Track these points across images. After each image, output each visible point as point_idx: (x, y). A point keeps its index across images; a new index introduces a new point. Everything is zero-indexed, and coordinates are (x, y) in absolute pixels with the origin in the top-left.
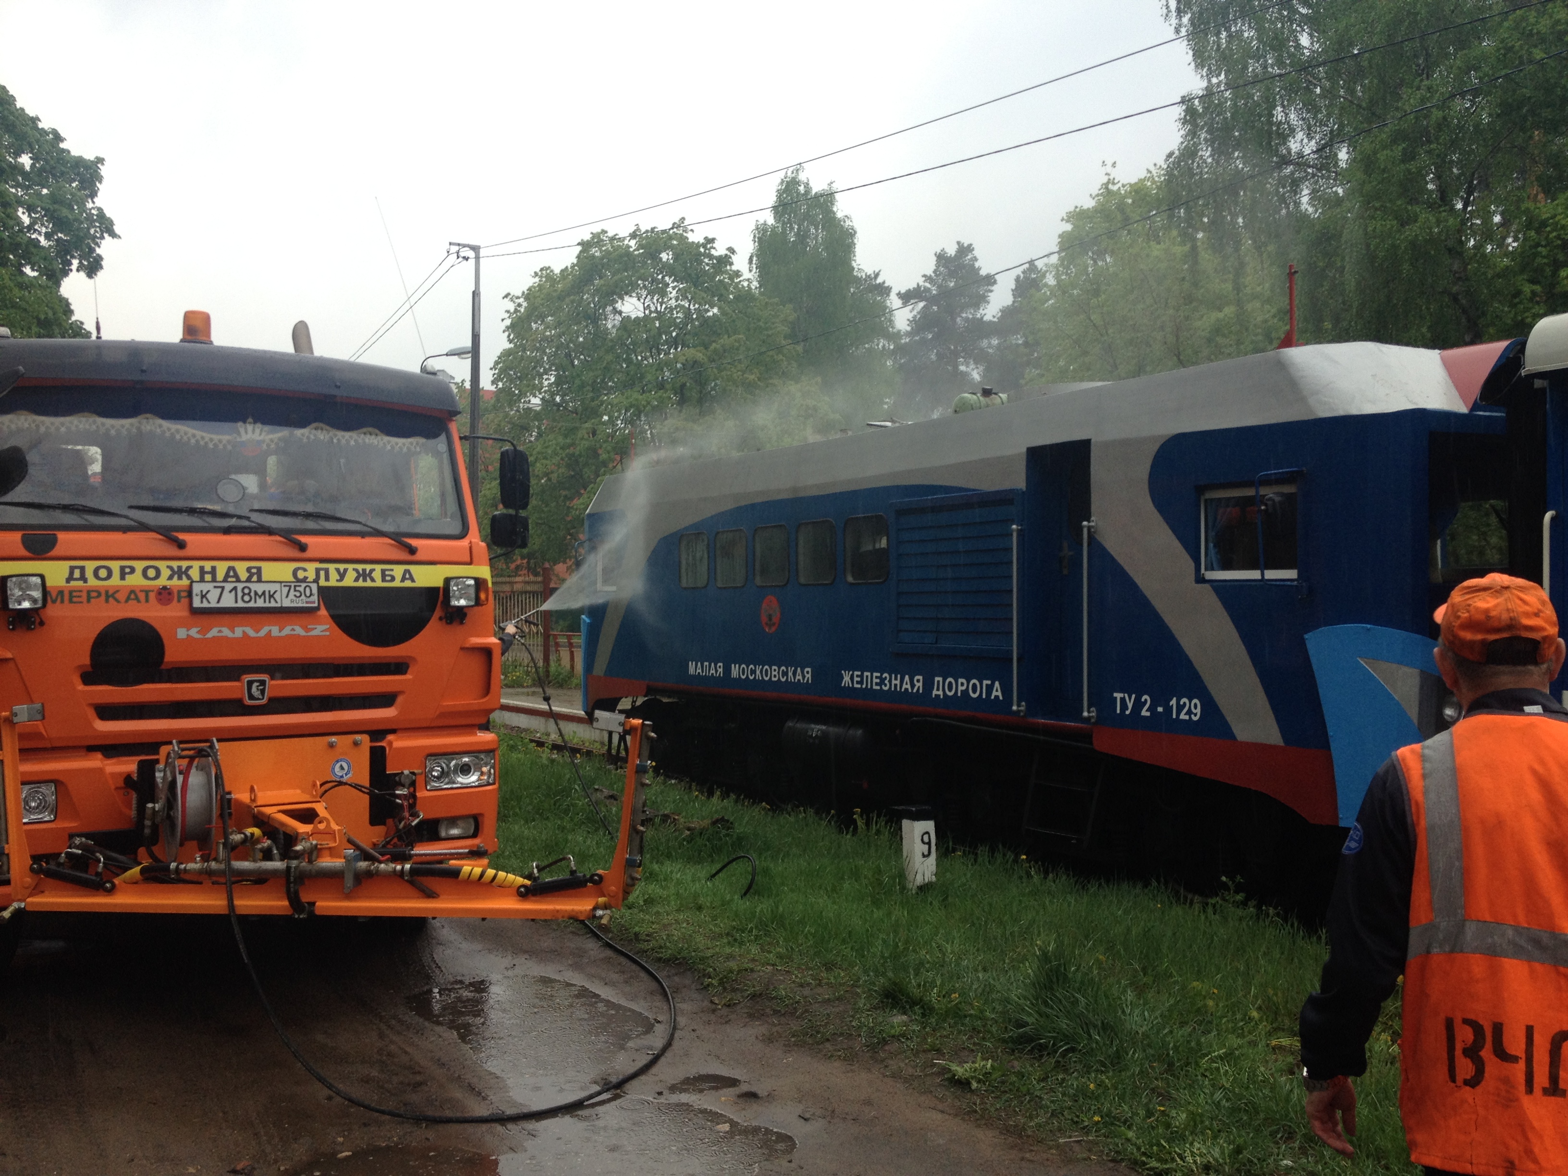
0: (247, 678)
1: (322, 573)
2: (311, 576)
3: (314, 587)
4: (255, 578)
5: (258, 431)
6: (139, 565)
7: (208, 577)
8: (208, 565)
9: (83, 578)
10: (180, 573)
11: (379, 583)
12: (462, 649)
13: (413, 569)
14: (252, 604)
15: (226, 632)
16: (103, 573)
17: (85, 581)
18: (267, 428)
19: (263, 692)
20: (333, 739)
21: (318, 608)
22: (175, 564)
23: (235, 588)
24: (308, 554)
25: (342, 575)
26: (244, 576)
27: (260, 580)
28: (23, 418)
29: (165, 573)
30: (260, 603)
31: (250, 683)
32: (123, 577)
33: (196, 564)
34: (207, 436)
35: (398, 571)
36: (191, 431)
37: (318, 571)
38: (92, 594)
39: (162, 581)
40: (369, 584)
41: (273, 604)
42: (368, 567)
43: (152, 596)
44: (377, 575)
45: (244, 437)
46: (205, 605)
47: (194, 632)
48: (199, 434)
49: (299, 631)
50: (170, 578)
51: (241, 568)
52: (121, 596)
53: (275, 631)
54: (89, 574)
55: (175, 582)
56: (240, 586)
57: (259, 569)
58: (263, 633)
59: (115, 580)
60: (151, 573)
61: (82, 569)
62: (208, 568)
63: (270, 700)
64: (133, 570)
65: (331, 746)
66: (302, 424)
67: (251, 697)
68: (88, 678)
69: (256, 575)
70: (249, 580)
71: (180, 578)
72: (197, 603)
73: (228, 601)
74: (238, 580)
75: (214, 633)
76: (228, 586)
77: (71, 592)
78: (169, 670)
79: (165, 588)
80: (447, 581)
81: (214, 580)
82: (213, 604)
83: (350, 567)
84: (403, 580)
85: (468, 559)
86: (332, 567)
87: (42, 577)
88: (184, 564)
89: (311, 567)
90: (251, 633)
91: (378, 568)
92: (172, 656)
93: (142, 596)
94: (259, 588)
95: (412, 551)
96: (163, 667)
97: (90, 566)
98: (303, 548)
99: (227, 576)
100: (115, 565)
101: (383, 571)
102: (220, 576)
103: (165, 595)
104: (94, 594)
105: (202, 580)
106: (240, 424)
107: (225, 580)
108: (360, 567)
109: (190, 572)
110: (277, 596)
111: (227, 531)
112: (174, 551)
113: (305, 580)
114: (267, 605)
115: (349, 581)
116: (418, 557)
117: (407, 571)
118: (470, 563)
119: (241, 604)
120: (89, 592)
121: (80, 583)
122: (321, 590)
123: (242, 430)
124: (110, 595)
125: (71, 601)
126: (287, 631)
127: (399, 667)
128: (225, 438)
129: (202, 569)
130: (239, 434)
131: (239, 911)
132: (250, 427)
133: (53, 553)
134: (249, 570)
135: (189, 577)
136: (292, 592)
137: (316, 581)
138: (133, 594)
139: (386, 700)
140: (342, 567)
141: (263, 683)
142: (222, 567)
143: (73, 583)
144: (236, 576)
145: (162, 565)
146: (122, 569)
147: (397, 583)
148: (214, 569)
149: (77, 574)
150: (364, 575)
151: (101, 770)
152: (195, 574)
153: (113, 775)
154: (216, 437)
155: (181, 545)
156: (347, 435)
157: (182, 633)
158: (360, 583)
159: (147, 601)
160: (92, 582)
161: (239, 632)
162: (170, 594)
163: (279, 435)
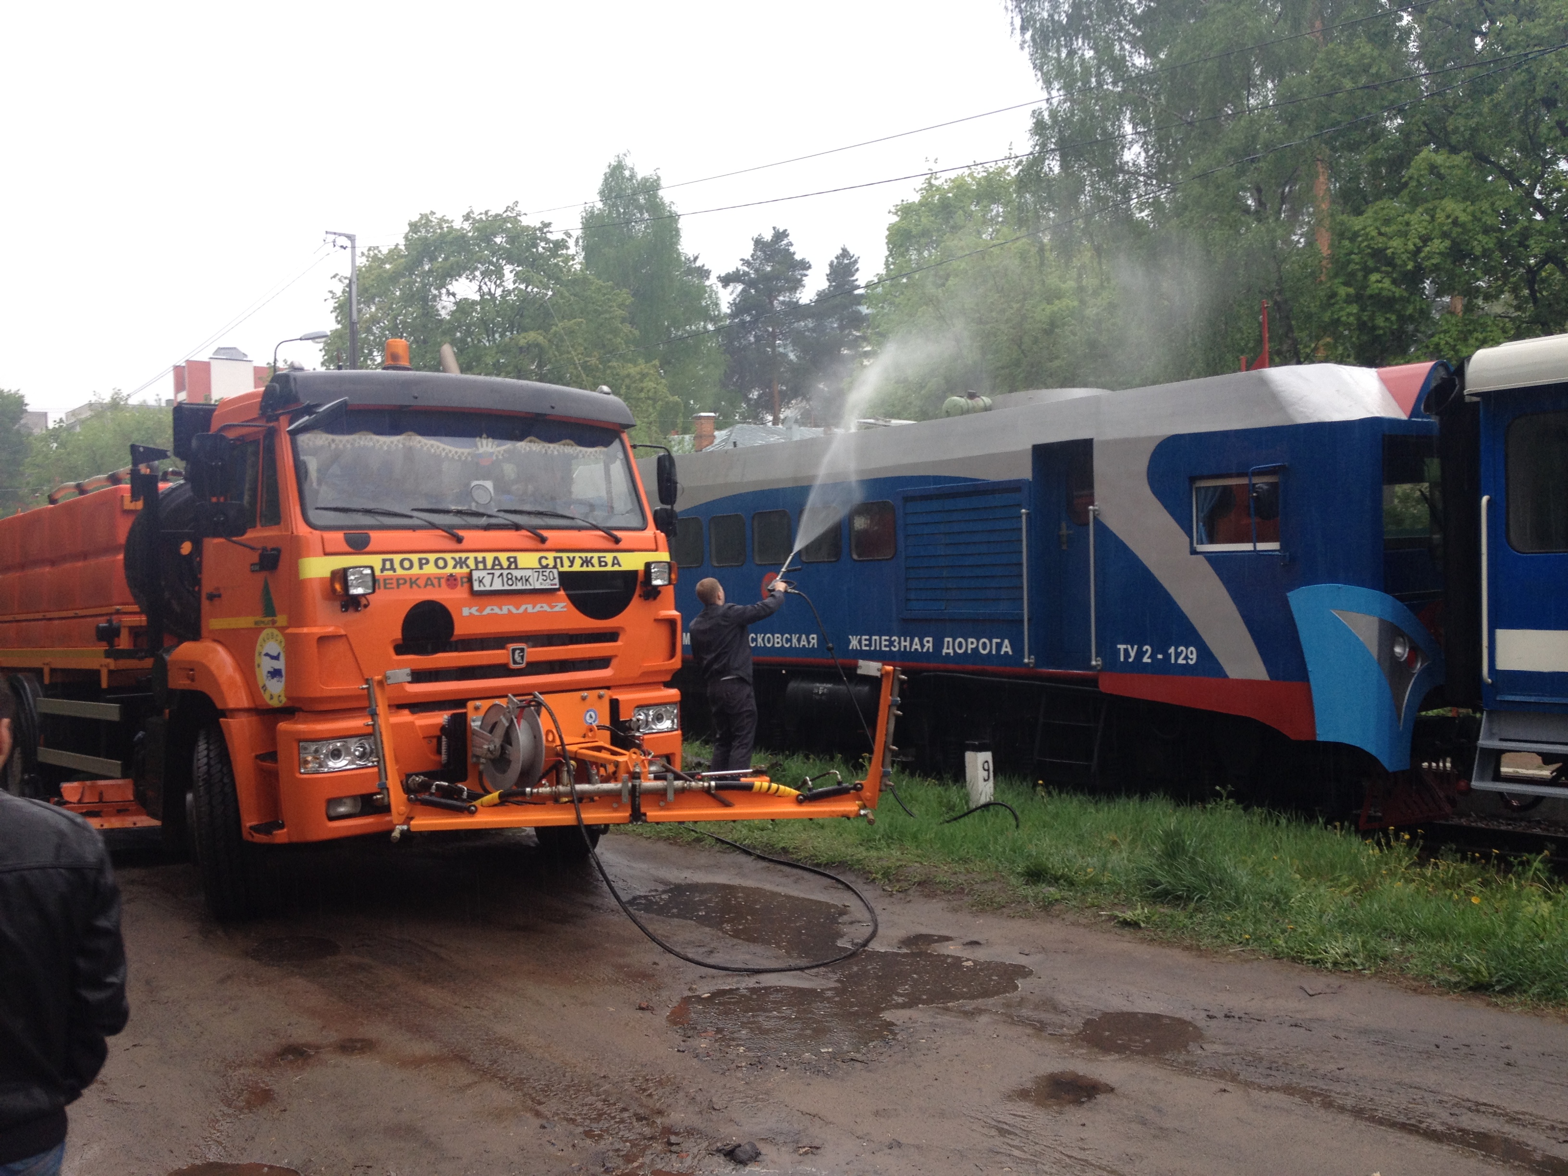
0: (512, 646)
1: (558, 560)
2: (551, 563)
3: (555, 571)
4: (513, 566)
5: (490, 444)
6: (432, 557)
7: (481, 566)
8: (480, 556)
9: (393, 568)
10: (461, 563)
11: (597, 568)
12: (656, 620)
13: (619, 555)
14: (514, 587)
15: (497, 610)
16: (407, 564)
17: (395, 571)
18: (497, 442)
19: (522, 657)
20: (585, 693)
21: (558, 590)
22: (457, 556)
23: (501, 574)
24: (548, 545)
25: (572, 562)
26: (505, 564)
27: (516, 568)
28: (319, 436)
29: (451, 563)
30: (519, 586)
31: (514, 650)
32: (421, 568)
33: (472, 555)
34: (454, 449)
35: (609, 557)
36: (442, 446)
37: (555, 558)
38: (400, 582)
39: (449, 570)
40: (590, 569)
41: (528, 587)
42: (589, 555)
43: (443, 581)
44: (595, 561)
45: (481, 450)
46: (482, 588)
47: (474, 610)
48: (448, 448)
49: (546, 608)
50: (455, 567)
51: (503, 557)
52: (421, 582)
53: (530, 609)
54: (397, 565)
55: (458, 570)
56: (505, 572)
57: (515, 558)
58: (521, 610)
59: (416, 570)
60: (441, 563)
61: (391, 561)
62: (480, 559)
63: (528, 664)
64: (428, 562)
65: (584, 699)
66: (520, 438)
67: (515, 662)
68: (400, 649)
69: (513, 563)
70: (509, 568)
71: (461, 567)
72: (476, 587)
73: (498, 585)
74: (502, 568)
75: (488, 611)
76: (497, 573)
77: (385, 580)
78: (456, 642)
79: (451, 575)
80: (648, 565)
81: (485, 568)
82: (488, 588)
83: (577, 555)
84: (613, 565)
85: (654, 547)
86: (564, 555)
87: (372, 568)
88: (464, 555)
89: (551, 555)
90: (514, 611)
91: (596, 555)
92: (460, 630)
93: (435, 582)
94: (517, 573)
95: (617, 541)
96: (454, 639)
97: (397, 558)
98: (543, 540)
99: (494, 565)
100: (415, 557)
101: (599, 558)
102: (489, 564)
103: (452, 580)
104: (401, 582)
105: (477, 569)
106: (478, 439)
107: (493, 568)
108: (583, 555)
109: (468, 562)
110: (530, 580)
111: (488, 528)
112: (454, 545)
113: (546, 567)
114: (524, 587)
115: (577, 567)
116: (621, 545)
117: (615, 558)
118: (656, 550)
119: (506, 587)
120: (398, 580)
121: (391, 573)
122: (562, 575)
123: (479, 444)
124: (413, 582)
125: (385, 588)
126: (538, 608)
127: (612, 636)
128: (466, 451)
129: (476, 558)
130: (476, 446)
131: (586, 822)
132: (484, 441)
133: (368, 549)
134: (508, 559)
135: (468, 567)
136: (541, 577)
137: (555, 567)
138: (429, 581)
139: (603, 662)
140: (571, 555)
141: (522, 650)
142: (490, 557)
143: (386, 573)
144: (500, 564)
145: (448, 556)
146: (420, 560)
147: (609, 568)
148: (484, 558)
149: (388, 565)
150: (587, 562)
151: (412, 723)
152: (471, 563)
153: (420, 727)
154: (460, 450)
155: (459, 540)
156: (552, 446)
157: (466, 612)
158: (585, 569)
159: (440, 586)
160: (400, 571)
161: (505, 610)
162: (455, 580)
163: (504, 448)
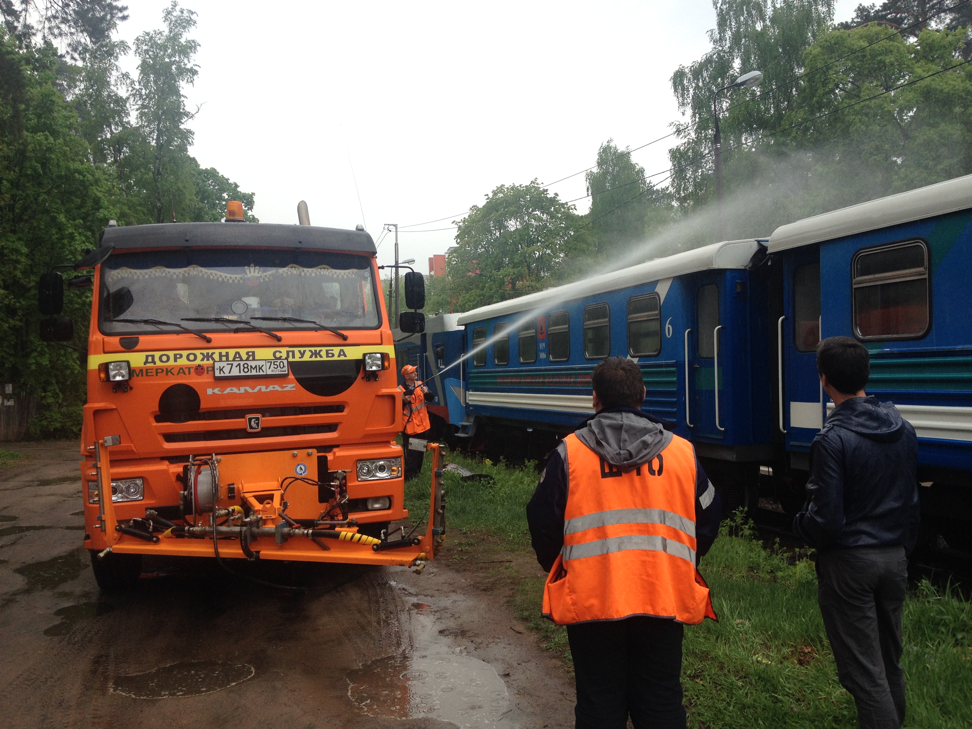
0: (249, 416)
1: (291, 354)
2: (284, 355)
3: (285, 362)
4: (251, 358)
6: (185, 353)
7: (224, 359)
8: (224, 352)
9: (153, 362)
10: (208, 357)
11: (325, 358)
12: (378, 396)
13: (344, 348)
14: (249, 374)
16: (165, 358)
18: (262, 269)
19: (258, 424)
20: (295, 452)
21: (287, 375)
22: (205, 352)
23: (239, 365)
24: (282, 343)
25: (302, 354)
26: (244, 357)
27: (254, 359)
28: (124, 271)
29: (200, 357)
30: (254, 373)
31: (250, 420)
32: (175, 361)
33: (217, 351)
34: (228, 276)
35: (336, 350)
36: (219, 273)
37: (288, 352)
39: (198, 362)
40: (319, 359)
41: (261, 373)
42: (318, 349)
43: (192, 370)
44: (323, 353)
46: (222, 374)
47: (216, 391)
48: (224, 275)
49: (277, 388)
50: (203, 360)
51: (243, 352)
52: (175, 371)
53: (263, 389)
54: (157, 359)
55: (205, 362)
56: (242, 363)
57: (253, 353)
58: (256, 390)
59: (171, 363)
60: (192, 357)
61: (153, 356)
63: (263, 429)
64: (181, 356)
65: (294, 456)
66: (283, 265)
67: (251, 427)
68: (158, 419)
70: (247, 359)
71: (208, 360)
72: (217, 374)
73: (235, 372)
74: (242, 360)
75: (228, 391)
76: (235, 364)
77: (147, 370)
78: (204, 413)
79: (199, 366)
80: (365, 355)
81: (227, 360)
82: (227, 374)
83: (307, 349)
84: (339, 356)
85: (380, 342)
86: (296, 350)
87: (128, 362)
88: (210, 351)
89: (284, 350)
90: (250, 390)
91: (324, 349)
92: (204, 405)
93: (186, 371)
94: (253, 364)
95: (345, 338)
96: (200, 411)
97: (157, 354)
98: (279, 339)
99: (235, 357)
100: (171, 354)
101: (327, 351)
102: (231, 358)
103: (199, 370)
104: (159, 371)
105: (221, 360)
107: (234, 360)
108: (313, 349)
110: (264, 368)
111: (237, 331)
112: (204, 344)
113: (280, 358)
114: (258, 373)
115: (307, 358)
116: (348, 342)
117: (342, 351)
119: (243, 374)
121: (152, 365)
122: (290, 363)
124: (168, 371)
125: (147, 375)
126: (271, 388)
127: (339, 408)
128: (238, 276)
129: (220, 353)
131: (221, 556)
133: (137, 348)
134: (247, 353)
135: (213, 359)
136: (272, 366)
137: (287, 358)
138: (182, 370)
139: (331, 427)
140: (302, 349)
141: (257, 419)
142: (232, 353)
143: (148, 365)
144: (240, 357)
145: (197, 352)
146: (175, 355)
147: (336, 358)
148: (227, 353)
149: (150, 359)
150: (316, 354)
151: (165, 472)
152: (216, 357)
154: (233, 276)
155: (209, 341)
156: (310, 270)
157: (210, 391)
158: (314, 359)
159: (189, 373)
160: (159, 363)
161: (242, 390)
162: (202, 369)
163: (270, 273)
